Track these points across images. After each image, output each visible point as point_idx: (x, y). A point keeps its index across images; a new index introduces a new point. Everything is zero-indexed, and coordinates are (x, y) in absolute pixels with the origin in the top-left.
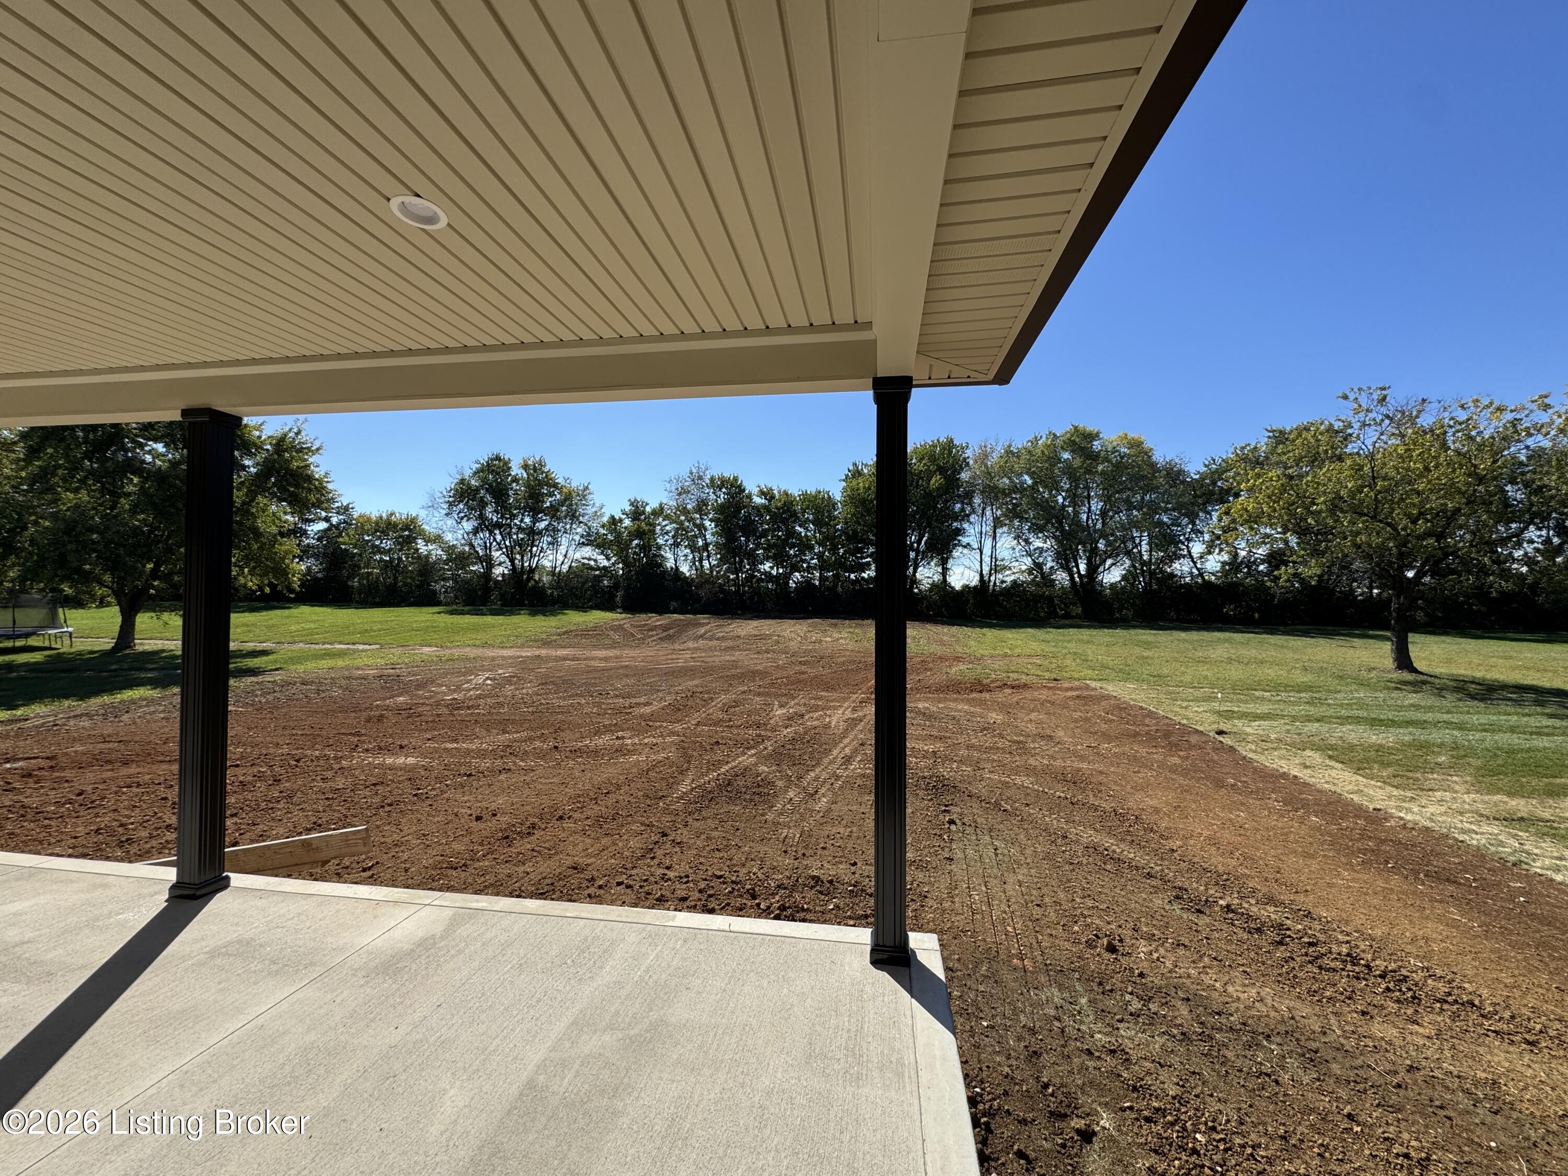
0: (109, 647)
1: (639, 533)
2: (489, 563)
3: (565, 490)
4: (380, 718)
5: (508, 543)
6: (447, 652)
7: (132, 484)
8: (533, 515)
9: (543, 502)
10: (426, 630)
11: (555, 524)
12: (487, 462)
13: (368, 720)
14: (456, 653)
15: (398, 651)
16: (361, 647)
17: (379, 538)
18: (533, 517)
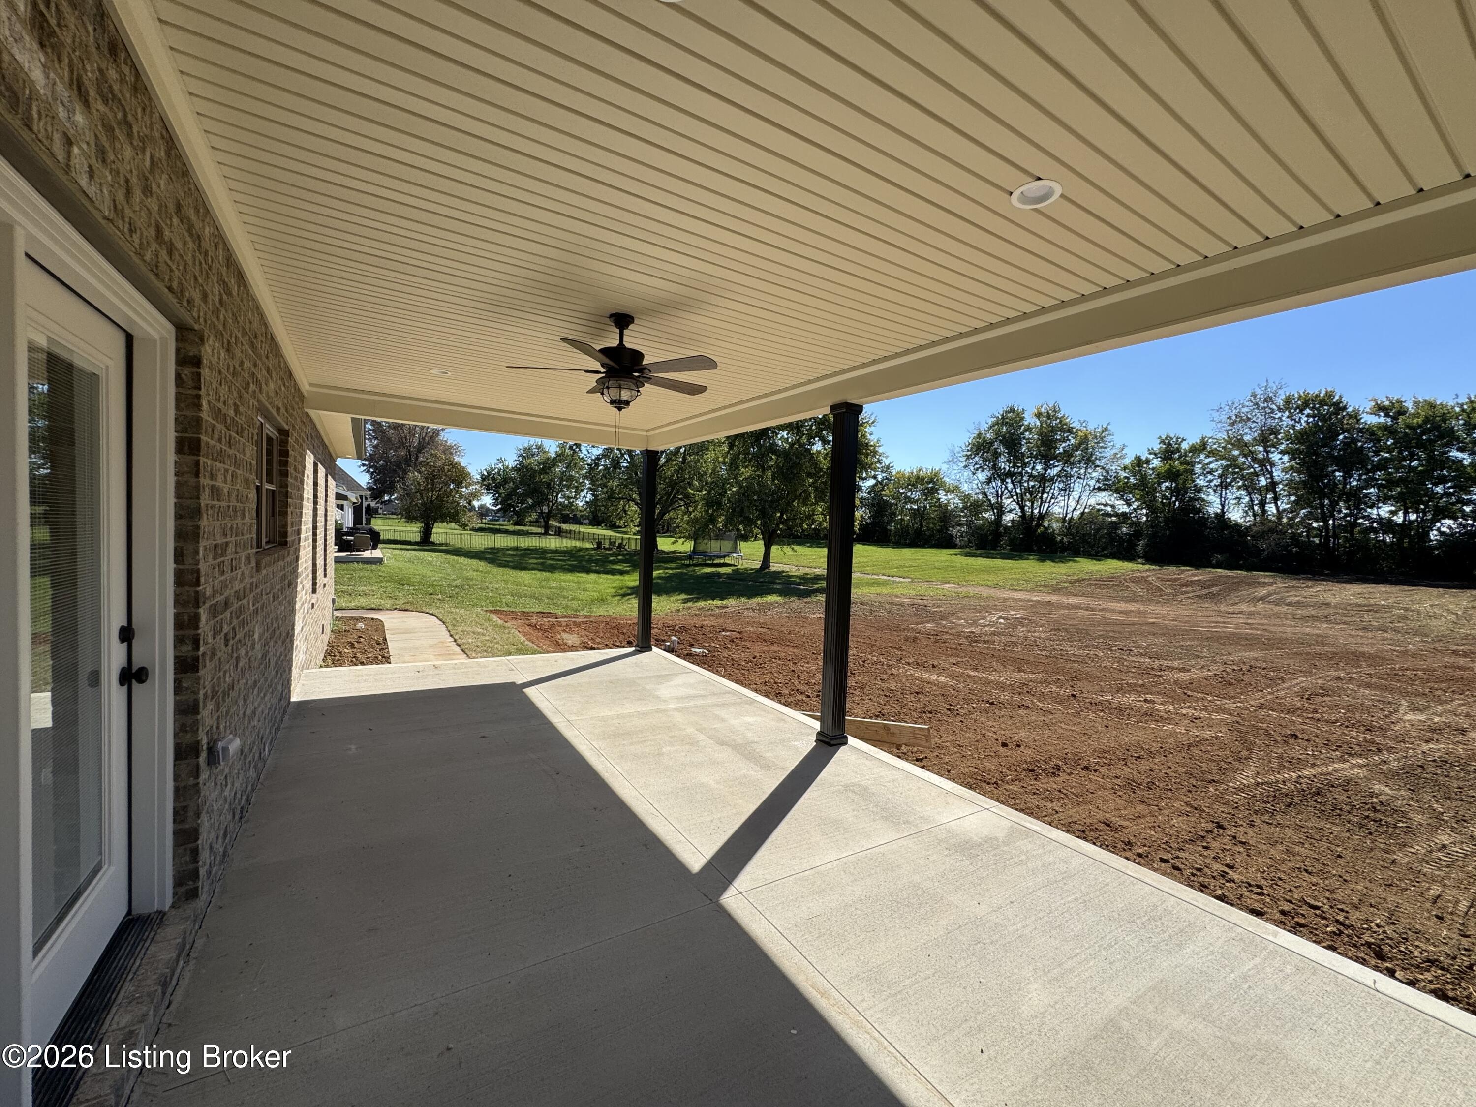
0: (758, 566)
1: (1171, 475)
2: (1000, 510)
3: (1080, 434)
4: (915, 639)
5: (1018, 491)
6: (964, 590)
7: (772, 460)
8: (1045, 462)
9: (1056, 448)
10: (945, 569)
11: (1068, 469)
12: (1002, 415)
13: (906, 639)
14: (972, 591)
15: (925, 585)
16: (898, 579)
17: (910, 490)
18: (1045, 463)
